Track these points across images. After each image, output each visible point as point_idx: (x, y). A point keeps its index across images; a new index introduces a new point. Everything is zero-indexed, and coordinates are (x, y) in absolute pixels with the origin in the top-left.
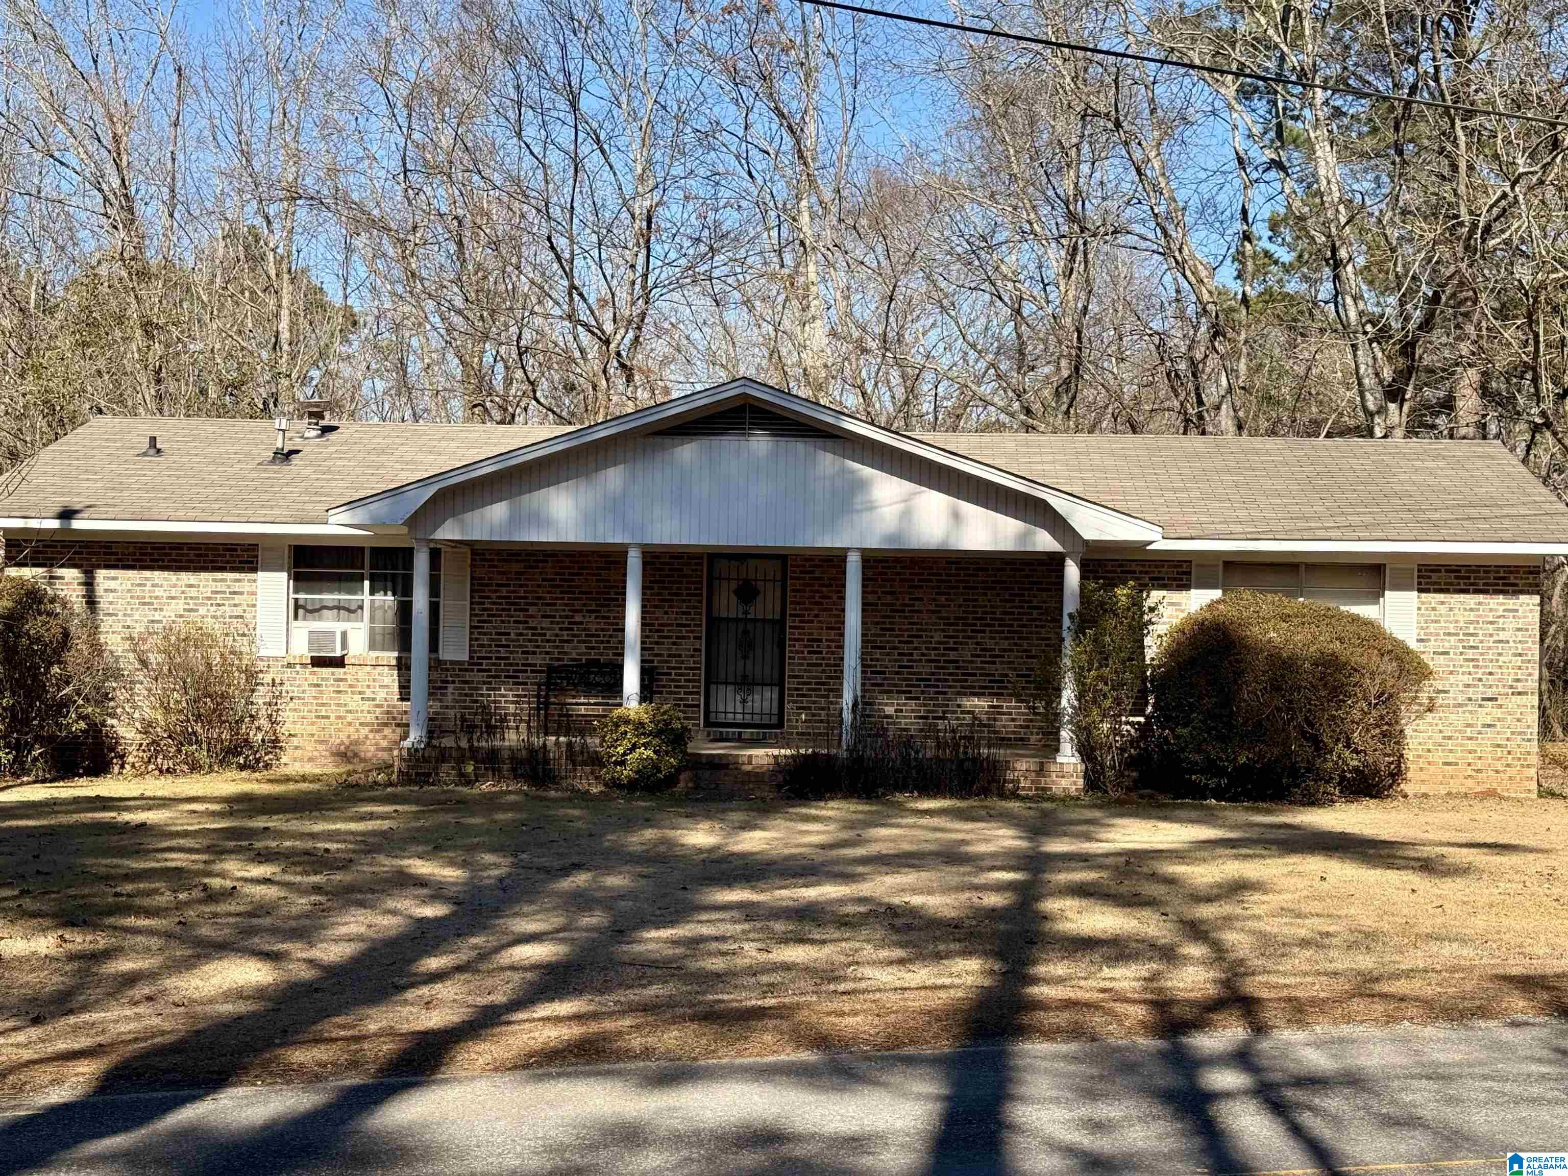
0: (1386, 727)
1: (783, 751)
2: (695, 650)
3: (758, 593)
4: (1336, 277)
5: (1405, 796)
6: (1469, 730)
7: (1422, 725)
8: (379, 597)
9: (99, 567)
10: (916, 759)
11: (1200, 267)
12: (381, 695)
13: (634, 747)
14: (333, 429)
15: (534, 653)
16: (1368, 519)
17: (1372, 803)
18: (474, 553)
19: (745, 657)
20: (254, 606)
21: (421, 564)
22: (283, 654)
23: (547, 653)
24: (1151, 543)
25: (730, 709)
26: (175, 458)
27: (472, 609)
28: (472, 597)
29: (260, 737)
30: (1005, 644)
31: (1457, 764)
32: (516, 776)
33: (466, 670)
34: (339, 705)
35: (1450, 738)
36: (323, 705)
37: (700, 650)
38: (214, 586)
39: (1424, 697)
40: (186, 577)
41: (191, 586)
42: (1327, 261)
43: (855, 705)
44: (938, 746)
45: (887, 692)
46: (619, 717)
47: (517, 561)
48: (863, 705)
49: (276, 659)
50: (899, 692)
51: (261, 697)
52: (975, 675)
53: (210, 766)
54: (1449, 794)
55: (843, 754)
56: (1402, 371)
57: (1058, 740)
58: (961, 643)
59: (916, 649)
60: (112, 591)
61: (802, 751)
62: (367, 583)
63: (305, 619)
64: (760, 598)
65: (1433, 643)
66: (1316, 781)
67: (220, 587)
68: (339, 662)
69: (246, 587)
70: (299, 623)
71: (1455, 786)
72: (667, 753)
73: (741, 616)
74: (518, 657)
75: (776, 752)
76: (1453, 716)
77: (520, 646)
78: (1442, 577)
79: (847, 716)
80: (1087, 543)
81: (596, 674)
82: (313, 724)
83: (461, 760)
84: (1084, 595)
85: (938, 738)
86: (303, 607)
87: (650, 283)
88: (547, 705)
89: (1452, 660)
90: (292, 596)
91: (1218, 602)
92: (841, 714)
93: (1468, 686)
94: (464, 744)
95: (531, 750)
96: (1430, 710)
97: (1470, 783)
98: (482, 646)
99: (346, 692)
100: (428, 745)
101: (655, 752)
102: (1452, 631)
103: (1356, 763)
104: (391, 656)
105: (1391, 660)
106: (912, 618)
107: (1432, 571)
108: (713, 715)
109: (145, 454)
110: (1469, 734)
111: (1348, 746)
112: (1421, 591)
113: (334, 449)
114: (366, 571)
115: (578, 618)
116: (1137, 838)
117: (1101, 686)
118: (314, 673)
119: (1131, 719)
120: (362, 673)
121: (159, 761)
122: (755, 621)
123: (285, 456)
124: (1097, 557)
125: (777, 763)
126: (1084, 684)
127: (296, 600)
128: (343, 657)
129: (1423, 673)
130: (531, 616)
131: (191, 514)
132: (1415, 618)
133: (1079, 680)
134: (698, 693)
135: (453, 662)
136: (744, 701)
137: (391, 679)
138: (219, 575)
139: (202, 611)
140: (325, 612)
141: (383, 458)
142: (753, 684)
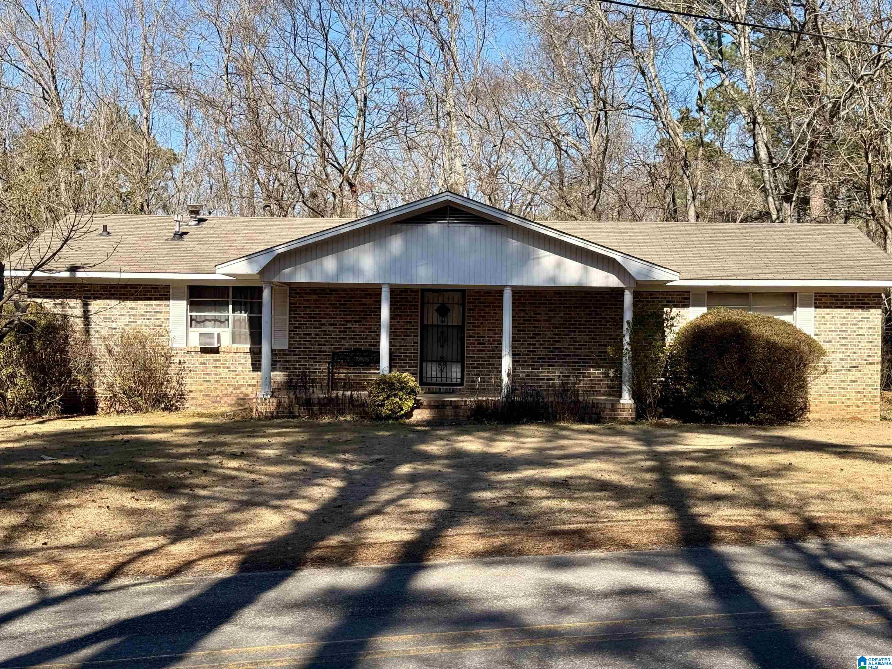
0: (802, 382)
2: (414, 343)
3: (450, 311)
5: (809, 421)
6: (842, 384)
7: (818, 381)
8: (237, 314)
12: (240, 369)
14: (205, 220)
15: (325, 345)
16: (787, 268)
18: (291, 289)
19: (442, 346)
20: (168, 319)
21: (267, 296)
22: (185, 346)
23: (332, 345)
25: (434, 375)
26: (119, 237)
27: (290, 321)
28: (290, 314)
29: (173, 392)
30: (587, 338)
31: (836, 403)
32: (321, 413)
33: (287, 355)
34: (216, 374)
35: (832, 388)
36: (207, 374)
37: (417, 343)
38: (145, 308)
39: (822, 366)
40: (129, 304)
41: (132, 308)
43: (509, 373)
44: (555, 395)
45: (521, 365)
46: (379, 380)
47: (315, 294)
48: (513, 374)
49: (181, 349)
50: (528, 365)
51: (173, 370)
52: (570, 355)
53: (147, 409)
54: (833, 419)
55: (502, 399)
57: (621, 391)
58: (562, 338)
59: (537, 341)
61: (480, 399)
62: (231, 307)
63: (196, 327)
64: (450, 314)
65: (823, 336)
67: (148, 309)
68: (216, 351)
69: (163, 309)
70: (193, 329)
71: (834, 415)
73: (440, 323)
74: (316, 347)
75: (464, 399)
76: (834, 377)
77: (317, 341)
78: (828, 300)
79: (505, 379)
80: (637, 282)
81: (359, 356)
82: (201, 385)
83: (290, 404)
84: (635, 310)
86: (195, 320)
87: (365, 137)
88: (333, 374)
89: (833, 345)
90: (189, 313)
91: (706, 314)
93: (842, 360)
94: (292, 395)
95: (330, 399)
96: (825, 373)
97: (843, 413)
98: (296, 341)
99: (220, 367)
100: (272, 396)
102: (833, 329)
103: (786, 402)
104: (247, 347)
105: (805, 346)
106: (535, 324)
107: (823, 296)
108: (424, 379)
109: (101, 235)
110: (842, 386)
112: (816, 307)
113: (206, 232)
114: (230, 300)
115: (349, 325)
118: (201, 357)
119: (659, 379)
120: (228, 356)
121: (117, 406)
122: (448, 326)
123: (180, 235)
124: (642, 289)
126: (636, 360)
127: (191, 316)
128: (218, 348)
129: (822, 353)
130: (323, 324)
131: (134, 268)
132: (813, 322)
134: (416, 367)
135: (280, 350)
136: (442, 371)
137: (247, 360)
138: (148, 302)
139: (139, 322)
140: (208, 323)
141: (235, 237)
142: (447, 361)
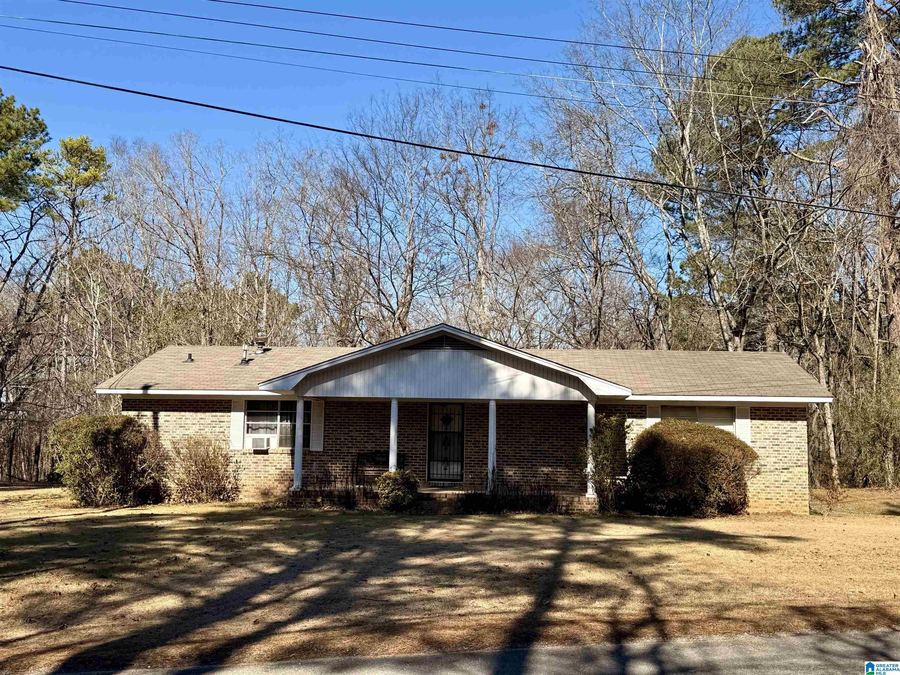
0: (738, 482)
1: (461, 492)
2: (424, 446)
3: (452, 420)
4: (710, 282)
5: (748, 514)
6: (777, 483)
7: (755, 480)
8: (284, 423)
9: (162, 411)
10: (521, 495)
11: (650, 279)
12: (284, 466)
13: (393, 490)
14: (269, 350)
15: (352, 447)
16: (727, 386)
17: (733, 517)
18: (326, 403)
19: (446, 449)
20: (229, 427)
21: (300, 407)
22: (241, 448)
23: (358, 447)
24: (628, 396)
25: (439, 472)
26: (199, 363)
27: (325, 428)
28: (325, 423)
29: (230, 486)
30: (563, 443)
31: (772, 499)
32: (341, 504)
33: (321, 455)
34: (266, 472)
35: (768, 487)
36: (259, 471)
37: (425, 446)
38: (212, 419)
39: (755, 468)
40: (200, 415)
41: (202, 419)
42: (705, 276)
43: (493, 471)
44: (532, 490)
45: (508, 465)
46: (386, 476)
47: (345, 406)
48: (499, 471)
49: (238, 451)
50: (515, 465)
51: (231, 468)
52: (549, 457)
53: (207, 500)
54: (769, 513)
55: (488, 493)
56: (740, 323)
57: (586, 487)
58: (543, 443)
59: (522, 445)
60: (168, 421)
61: (470, 492)
62: (279, 417)
63: (252, 433)
64: (452, 423)
65: (758, 443)
66: (706, 507)
67: (214, 419)
68: (266, 452)
69: (226, 419)
70: (249, 435)
71: (771, 509)
72: (408, 493)
73: (444, 430)
74: (345, 450)
75: (457, 492)
76: (769, 477)
77: (346, 444)
78: (762, 413)
79: (490, 476)
80: (597, 396)
81: (379, 457)
82: (254, 480)
83: (316, 496)
84: (597, 421)
85: (531, 486)
86: (251, 428)
87: (413, 289)
88: (357, 470)
89: (767, 451)
90: (246, 423)
91: (659, 423)
92: (487, 475)
93: (775, 463)
94: (317, 489)
95: (347, 492)
96: (758, 473)
97: (778, 508)
98: (329, 444)
99: (269, 466)
100: (302, 489)
101: (402, 492)
102: (767, 437)
103: (724, 498)
104: (288, 449)
105: (739, 451)
106: (520, 431)
107: (758, 410)
108: (431, 476)
109: (186, 362)
110: (777, 485)
111: (720, 490)
112: (752, 419)
113: (268, 358)
114: (278, 412)
115: (372, 431)
116: (621, 534)
117: (605, 462)
118: (255, 457)
119: (621, 477)
120: (275, 457)
121: (186, 497)
122: (451, 432)
123: (246, 362)
124: (603, 403)
125: (458, 497)
126: (597, 461)
127: (248, 425)
128: (267, 450)
129: (755, 457)
130: (351, 431)
131: (202, 387)
132: (750, 432)
133: (595, 458)
134: (425, 465)
135: (316, 452)
136: (445, 469)
137: (287, 459)
138: (214, 414)
139: (207, 430)
140: (261, 430)
141: (289, 362)
142: (450, 461)
